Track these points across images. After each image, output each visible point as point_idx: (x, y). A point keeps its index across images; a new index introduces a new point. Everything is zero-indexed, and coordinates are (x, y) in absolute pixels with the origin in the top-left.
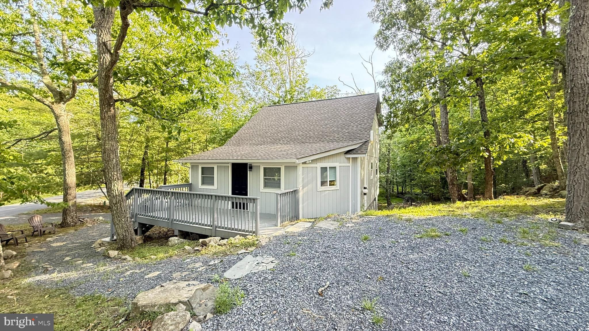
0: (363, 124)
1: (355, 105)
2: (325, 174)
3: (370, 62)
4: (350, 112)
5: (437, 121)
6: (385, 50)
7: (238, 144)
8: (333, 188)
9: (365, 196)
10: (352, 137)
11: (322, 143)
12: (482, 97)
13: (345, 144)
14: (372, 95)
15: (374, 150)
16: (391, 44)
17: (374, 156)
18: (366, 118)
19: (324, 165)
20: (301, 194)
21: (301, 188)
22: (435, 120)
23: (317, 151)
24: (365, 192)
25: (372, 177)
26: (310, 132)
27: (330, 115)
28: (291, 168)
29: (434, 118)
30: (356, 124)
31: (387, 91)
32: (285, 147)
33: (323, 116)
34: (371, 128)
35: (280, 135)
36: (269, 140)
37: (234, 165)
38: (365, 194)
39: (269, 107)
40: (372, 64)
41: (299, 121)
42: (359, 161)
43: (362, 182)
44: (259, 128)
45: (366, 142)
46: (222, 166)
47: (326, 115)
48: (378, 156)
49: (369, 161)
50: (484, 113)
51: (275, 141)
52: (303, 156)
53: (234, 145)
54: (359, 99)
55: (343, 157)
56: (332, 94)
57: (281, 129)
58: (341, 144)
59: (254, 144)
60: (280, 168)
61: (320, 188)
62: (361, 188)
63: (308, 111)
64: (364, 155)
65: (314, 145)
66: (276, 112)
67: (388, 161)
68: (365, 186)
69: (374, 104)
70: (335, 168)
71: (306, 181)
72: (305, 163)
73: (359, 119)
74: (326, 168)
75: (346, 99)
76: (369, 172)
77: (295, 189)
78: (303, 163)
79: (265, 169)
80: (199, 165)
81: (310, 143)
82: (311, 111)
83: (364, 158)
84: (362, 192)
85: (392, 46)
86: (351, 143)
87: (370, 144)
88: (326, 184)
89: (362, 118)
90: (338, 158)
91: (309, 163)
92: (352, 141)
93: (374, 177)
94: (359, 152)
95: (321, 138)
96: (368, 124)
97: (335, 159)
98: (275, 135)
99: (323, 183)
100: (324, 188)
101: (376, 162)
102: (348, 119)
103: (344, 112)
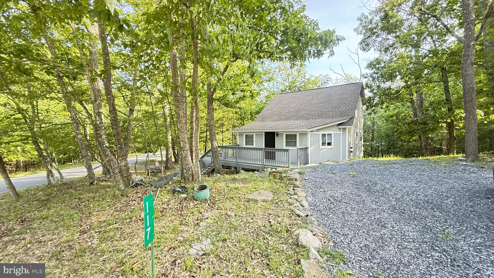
0: (350, 106)
1: (344, 92)
2: (324, 138)
3: (357, 53)
4: (341, 97)
5: (414, 99)
6: (367, 51)
7: (263, 119)
8: (329, 147)
9: (352, 153)
10: (342, 115)
11: (321, 119)
12: (446, 82)
13: (338, 119)
14: (357, 84)
15: (358, 123)
16: (372, 47)
17: (359, 127)
18: (352, 101)
19: (324, 132)
20: (309, 150)
21: (310, 147)
22: (413, 98)
23: (319, 124)
24: (351, 151)
25: (357, 142)
26: (312, 112)
27: (325, 99)
28: (304, 134)
29: (411, 97)
30: (345, 105)
31: (369, 80)
32: (296, 122)
33: (320, 100)
34: (356, 108)
35: (291, 114)
36: (284, 117)
37: (266, 133)
38: (351, 152)
39: (280, 95)
40: (358, 55)
41: (303, 104)
42: (347, 130)
43: (349, 144)
44: (275, 109)
45: (352, 118)
46: (258, 134)
47: (323, 100)
48: (362, 127)
49: (354, 131)
50: (448, 94)
51: (287, 119)
52: (311, 127)
53: (261, 121)
54: (347, 87)
55: (336, 128)
56: (325, 81)
57: (291, 110)
58: (335, 120)
59: (274, 120)
60: (296, 135)
61: (322, 147)
62: (349, 148)
63: (309, 97)
64: (351, 126)
65: (316, 120)
66: (285, 98)
67: (373, 132)
68: (352, 147)
69: (358, 91)
70: (331, 134)
71: (312, 142)
72: (312, 131)
73: (347, 102)
74: (325, 134)
75: (337, 87)
76: (354, 139)
77: (306, 147)
78: (311, 131)
79: (286, 135)
80: (244, 133)
81: (313, 119)
82: (311, 97)
83: (351, 128)
84: (349, 150)
85: (372, 49)
86: (341, 119)
87: (355, 119)
88: (325, 144)
89: (349, 101)
90: (333, 129)
91: (315, 131)
92: (343, 117)
93: (359, 142)
94: (347, 124)
95: (321, 115)
96: (353, 105)
97: (331, 129)
98: (288, 114)
99: (323, 144)
100: (324, 147)
101: (361, 132)
102: (339, 102)
103: (336, 97)
